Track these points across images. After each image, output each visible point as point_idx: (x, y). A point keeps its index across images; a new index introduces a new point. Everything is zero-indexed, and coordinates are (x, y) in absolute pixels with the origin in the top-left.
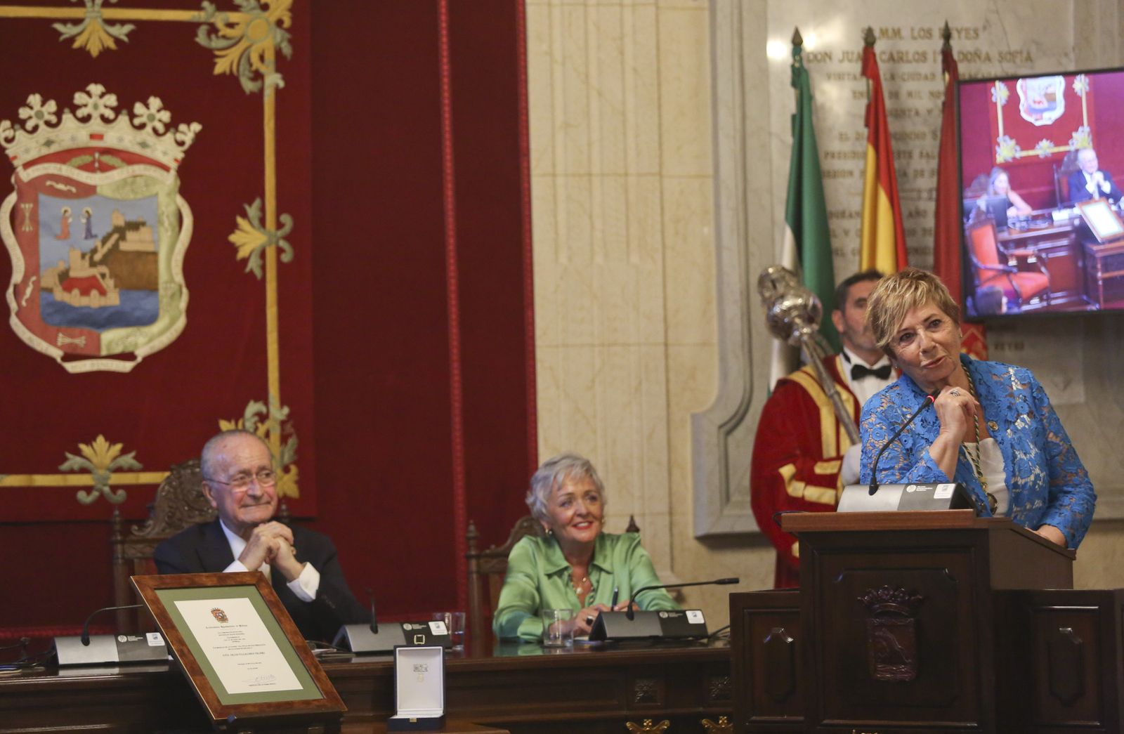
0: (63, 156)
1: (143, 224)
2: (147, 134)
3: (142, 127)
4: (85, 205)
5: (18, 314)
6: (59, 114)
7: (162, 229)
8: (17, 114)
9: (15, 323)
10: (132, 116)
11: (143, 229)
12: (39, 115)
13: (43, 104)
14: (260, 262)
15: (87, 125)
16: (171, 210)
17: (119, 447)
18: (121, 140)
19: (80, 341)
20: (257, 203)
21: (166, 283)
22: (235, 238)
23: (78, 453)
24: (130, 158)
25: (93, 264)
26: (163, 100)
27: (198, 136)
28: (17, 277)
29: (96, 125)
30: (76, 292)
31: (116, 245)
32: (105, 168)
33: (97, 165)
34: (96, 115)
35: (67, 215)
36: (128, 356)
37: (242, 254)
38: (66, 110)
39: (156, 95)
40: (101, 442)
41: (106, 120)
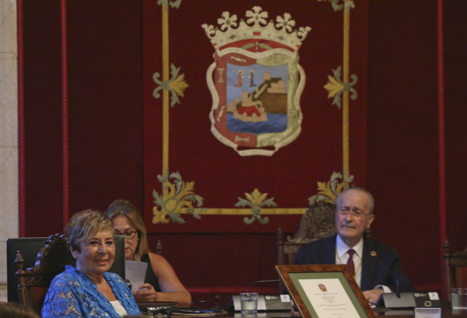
0: (240, 44)
1: (280, 79)
2: (283, 32)
4: (250, 69)
5: (216, 126)
6: (238, 22)
7: (290, 82)
8: (217, 22)
9: (213, 129)
10: (275, 23)
11: (280, 82)
12: (228, 22)
13: (230, 16)
14: (340, 99)
15: (252, 27)
16: (295, 71)
17: (265, 195)
18: (269, 35)
19: (247, 140)
20: (339, 68)
21: (291, 110)
22: (327, 87)
23: (245, 197)
24: (274, 45)
25: (254, 100)
26: (292, 15)
27: (309, 33)
28: (215, 106)
29: (257, 28)
30: (245, 114)
31: (266, 90)
32: (261, 50)
33: (257, 48)
34: (257, 22)
35: (241, 74)
36: (271, 148)
37: (331, 95)
38: (242, 20)
39: (288, 12)
40: (256, 192)
41: (262, 25)
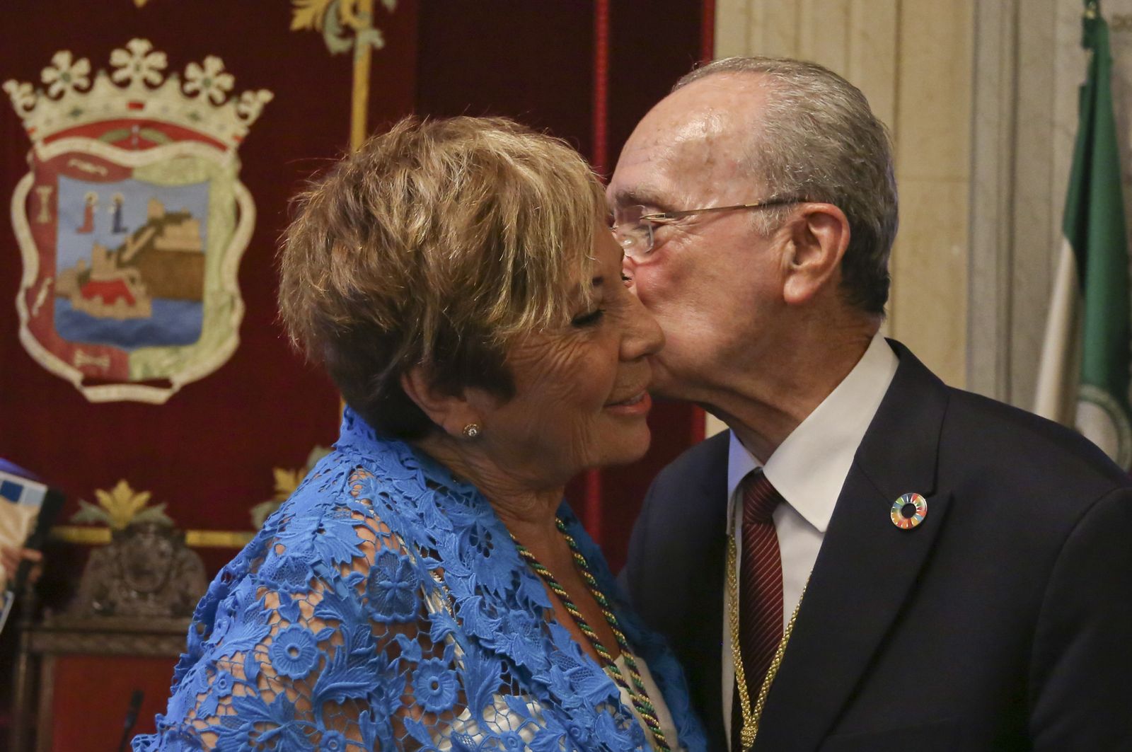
0: (94, 130)
2: (200, 103)
3: (194, 94)
4: (116, 191)
6: (91, 77)
7: (214, 225)
8: (40, 76)
9: (26, 336)
10: (183, 80)
12: (66, 77)
13: (73, 63)
15: (125, 90)
16: (227, 201)
17: (145, 496)
18: (165, 109)
19: (104, 362)
21: (215, 293)
23: (94, 501)
24: (177, 133)
25: (121, 265)
26: (225, 62)
27: (267, 108)
28: (29, 278)
29: (136, 91)
30: (98, 300)
31: (150, 243)
32: (144, 145)
33: (135, 141)
34: (137, 79)
35: (91, 202)
36: (164, 383)
38: (101, 72)
39: (216, 54)
40: (123, 489)
41: (150, 85)
